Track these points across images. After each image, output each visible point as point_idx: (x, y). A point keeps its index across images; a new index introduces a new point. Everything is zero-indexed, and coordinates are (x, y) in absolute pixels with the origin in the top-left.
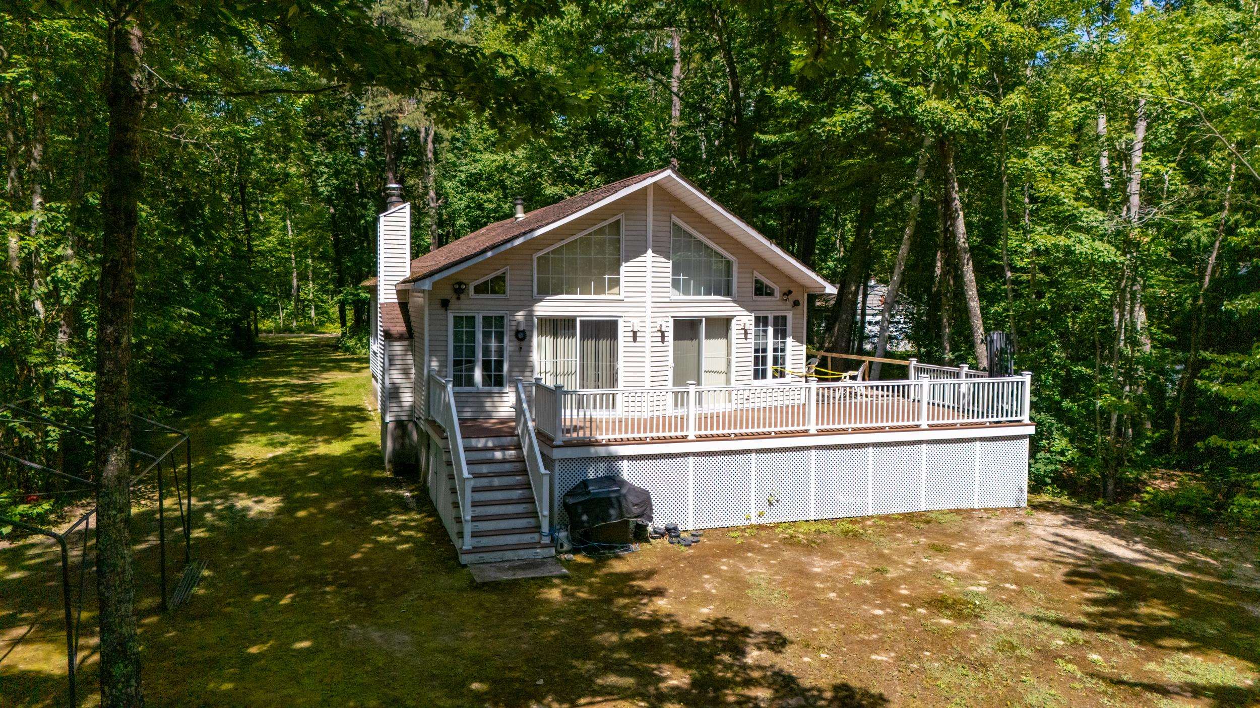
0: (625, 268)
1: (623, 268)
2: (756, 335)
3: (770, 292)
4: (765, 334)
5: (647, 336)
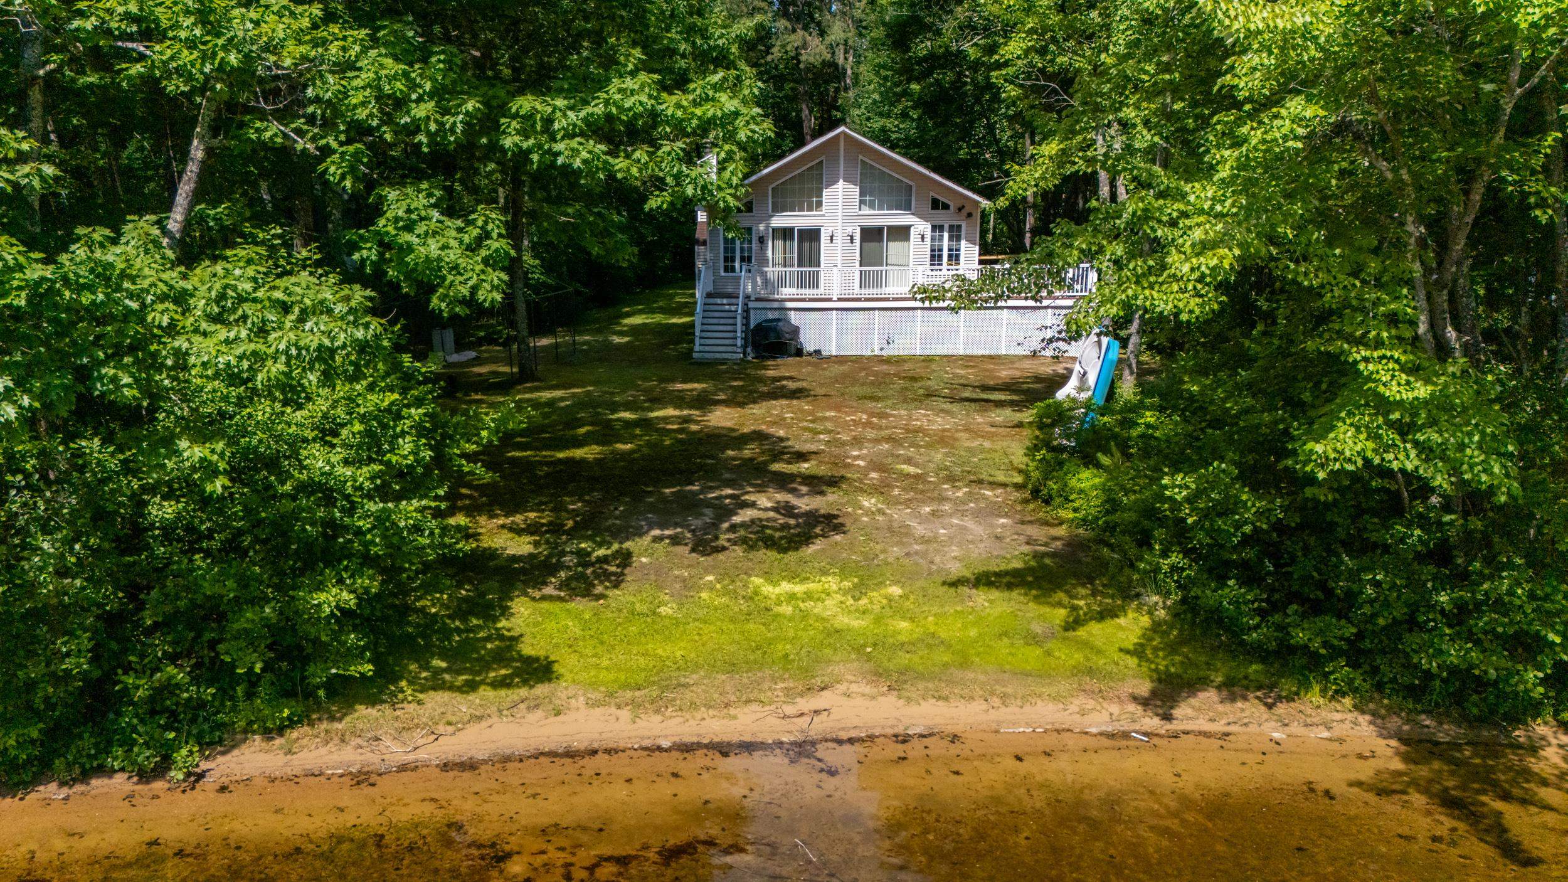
0: (826, 193)
1: (825, 192)
2: (933, 239)
3: (946, 207)
4: (941, 238)
5: (838, 239)
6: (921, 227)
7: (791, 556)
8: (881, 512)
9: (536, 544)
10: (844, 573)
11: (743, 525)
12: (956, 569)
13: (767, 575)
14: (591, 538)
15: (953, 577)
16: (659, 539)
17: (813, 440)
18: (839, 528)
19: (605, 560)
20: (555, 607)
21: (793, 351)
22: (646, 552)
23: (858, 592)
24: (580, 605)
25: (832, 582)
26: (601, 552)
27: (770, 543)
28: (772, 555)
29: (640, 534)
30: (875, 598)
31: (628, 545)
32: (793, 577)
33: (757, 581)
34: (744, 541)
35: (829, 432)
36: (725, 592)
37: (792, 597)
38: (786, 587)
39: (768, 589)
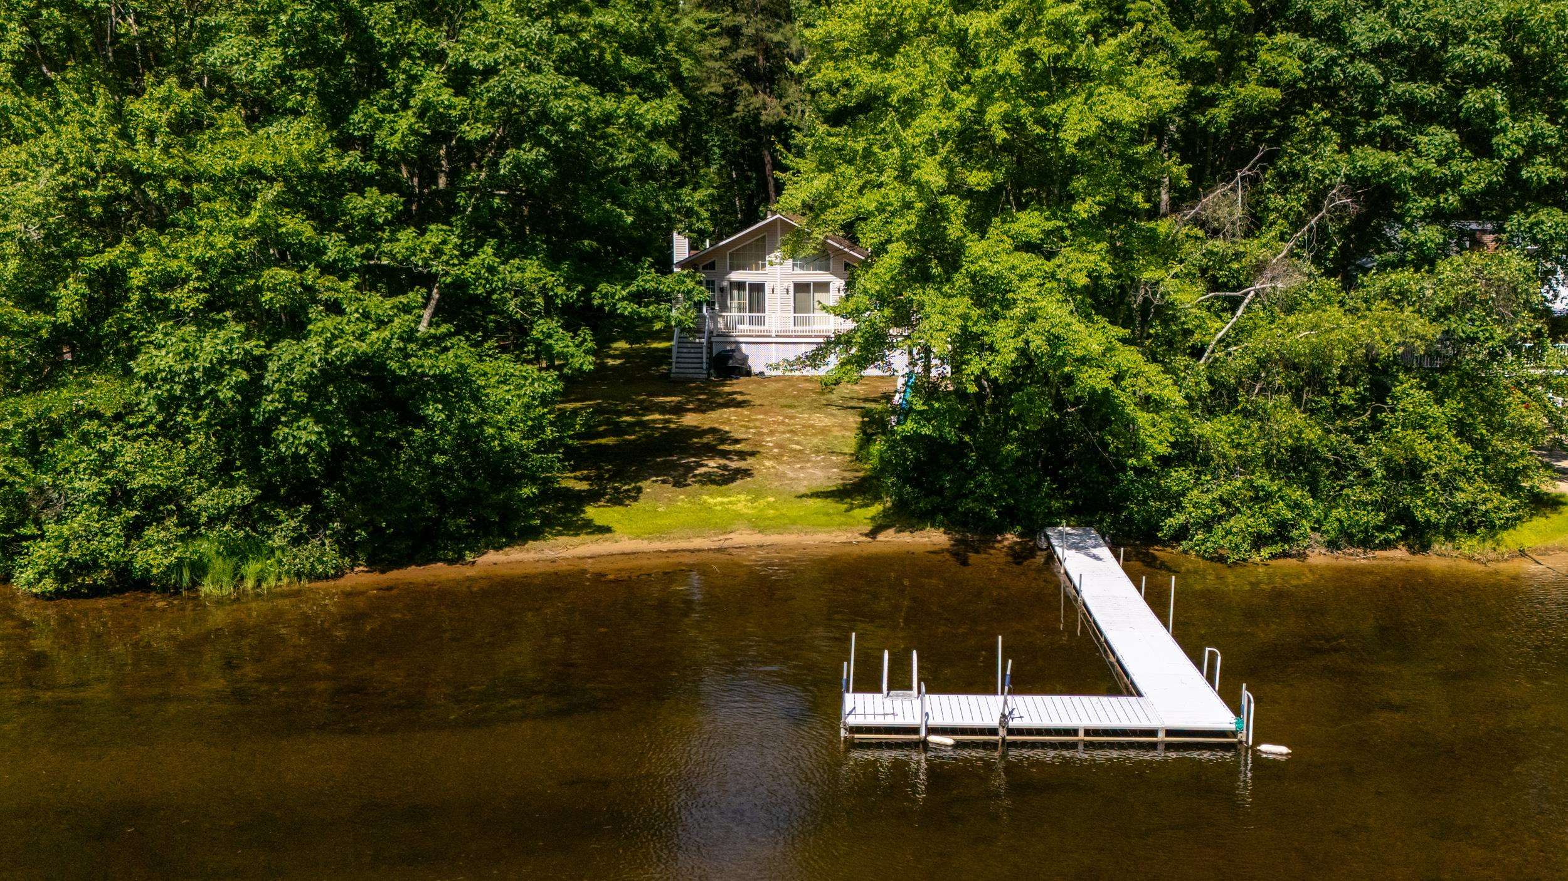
1: (768, 257)
5: (778, 291)
7: (724, 487)
8: (774, 467)
9: (591, 485)
10: (748, 493)
11: (700, 475)
12: (803, 490)
13: (711, 495)
14: (620, 481)
15: (800, 494)
16: (654, 482)
17: (746, 433)
18: (750, 475)
19: (628, 490)
20: (607, 509)
21: (744, 372)
22: (649, 487)
23: (753, 501)
24: (618, 508)
25: (742, 497)
26: (626, 487)
27: (714, 482)
28: (714, 487)
29: (646, 479)
30: (762, 502)
31: (639, 484)
32: (723, 496)
33: (705, 497)
34: (700, 481)
35: (756, 427)
36: (690, 502)
37: (722, 503)
38: (719, 499)
39: (711, 501)
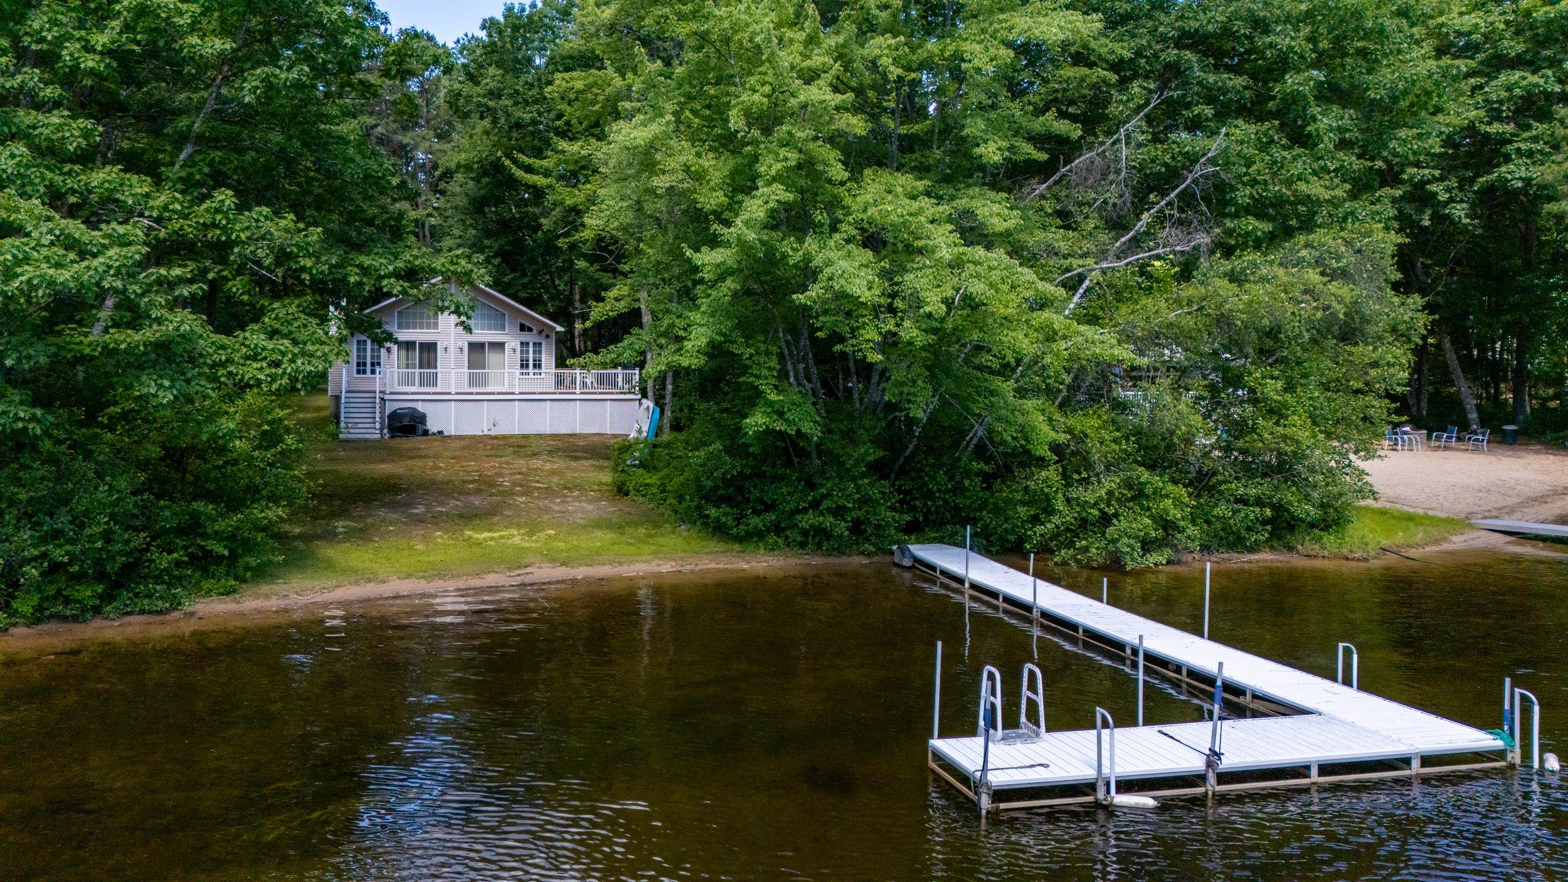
1: (440, 317)
2: (522, 352)
3: (530, 330)
4: (527, 352)
5: (452, 350)
6: (512, 342)
8: (530, 503)
10: (518, 527)
12: (583, 522)
13: (471, 530)
15: (582, 525)
21: (420, 432)
23: (530, 534)
25: (513, 531)
28: (472, 522)
30: (541, 536)
32: (489, 531)
33: (469, 533)
36: (451, 538)
37: (492, 538)
38: (486, 534)
39: (476, 535)
